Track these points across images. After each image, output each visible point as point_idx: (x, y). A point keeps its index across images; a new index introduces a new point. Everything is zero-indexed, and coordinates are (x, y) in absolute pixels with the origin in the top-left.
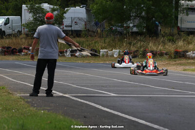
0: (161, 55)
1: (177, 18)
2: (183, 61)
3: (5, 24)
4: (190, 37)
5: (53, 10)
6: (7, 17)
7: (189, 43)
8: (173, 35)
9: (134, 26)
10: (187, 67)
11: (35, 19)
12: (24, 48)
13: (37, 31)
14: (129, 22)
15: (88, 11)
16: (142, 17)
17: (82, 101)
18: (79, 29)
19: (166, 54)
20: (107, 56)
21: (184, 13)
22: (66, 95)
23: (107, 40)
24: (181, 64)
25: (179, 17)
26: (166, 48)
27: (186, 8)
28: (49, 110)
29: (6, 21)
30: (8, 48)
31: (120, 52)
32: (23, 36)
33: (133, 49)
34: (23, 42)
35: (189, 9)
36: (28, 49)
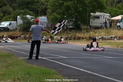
0: (83, 38)
1: (89, 21)
3: (10, 25)
4: (96, 30)
5: (32, 18)
6: (10, 22)
7: (96, 33)
8: (88, 29)
9: (70, 25)
11: (24, 23)
12: (19, 36)
13: (31, 28)
15: (48, 18)
16: (73, 21)
17: (51, 60)
19: (85, 38)
21: (93, 19)
22: (43, 58)
25: (91, 21)
26: (85, 35)
27: (93, 17)
28: (37, 65)
29: (10, 23)
30: (11, 36)
32: (18, 30)
33: (70, 36)
34: (18, 33)
35: (95, 17)
36: (20, 36)
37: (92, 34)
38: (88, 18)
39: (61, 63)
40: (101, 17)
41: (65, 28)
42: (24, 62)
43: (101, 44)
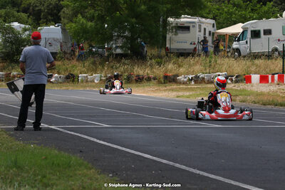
0: (149, 79)
1: (165, 38)
2: (175, 86)
4: (181, 59)
5: (25, 30)
7: (179, 66)
9: (117, 47)
10: (181, 94)
11: (5, 41)
13: (23, 53)
14: (112, 43)
15: (64, 30)
16: (126, 37)
17: (72, 133)
18: (54, 51)
19: (155, 79)
20: (87, 81)
21: (172, 32)
22: (53, 127)
23: (87, 64)
24: (172, 90)
25: (168, 36)
26: (153, 72)
27: (175, 27)
28: (37, 144)
31: (101, 76)
35: (179, 27)
37: (170, 67)
38: (161, 29)
39: (95, 140)
40: (194, 26)
41: (106, 54)
42: (5, 136)
43: (194, 92)
